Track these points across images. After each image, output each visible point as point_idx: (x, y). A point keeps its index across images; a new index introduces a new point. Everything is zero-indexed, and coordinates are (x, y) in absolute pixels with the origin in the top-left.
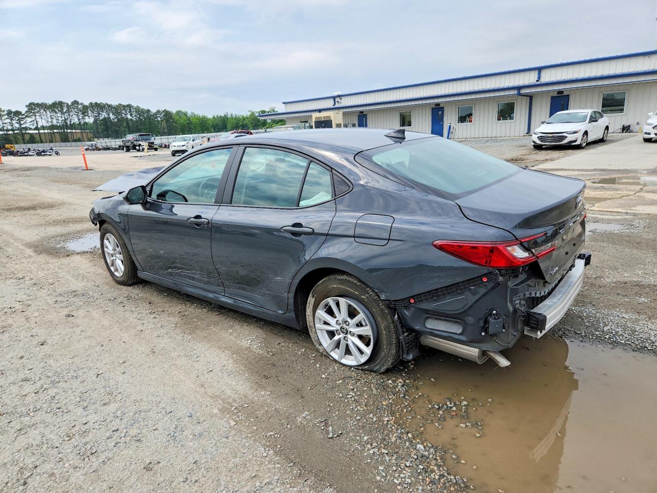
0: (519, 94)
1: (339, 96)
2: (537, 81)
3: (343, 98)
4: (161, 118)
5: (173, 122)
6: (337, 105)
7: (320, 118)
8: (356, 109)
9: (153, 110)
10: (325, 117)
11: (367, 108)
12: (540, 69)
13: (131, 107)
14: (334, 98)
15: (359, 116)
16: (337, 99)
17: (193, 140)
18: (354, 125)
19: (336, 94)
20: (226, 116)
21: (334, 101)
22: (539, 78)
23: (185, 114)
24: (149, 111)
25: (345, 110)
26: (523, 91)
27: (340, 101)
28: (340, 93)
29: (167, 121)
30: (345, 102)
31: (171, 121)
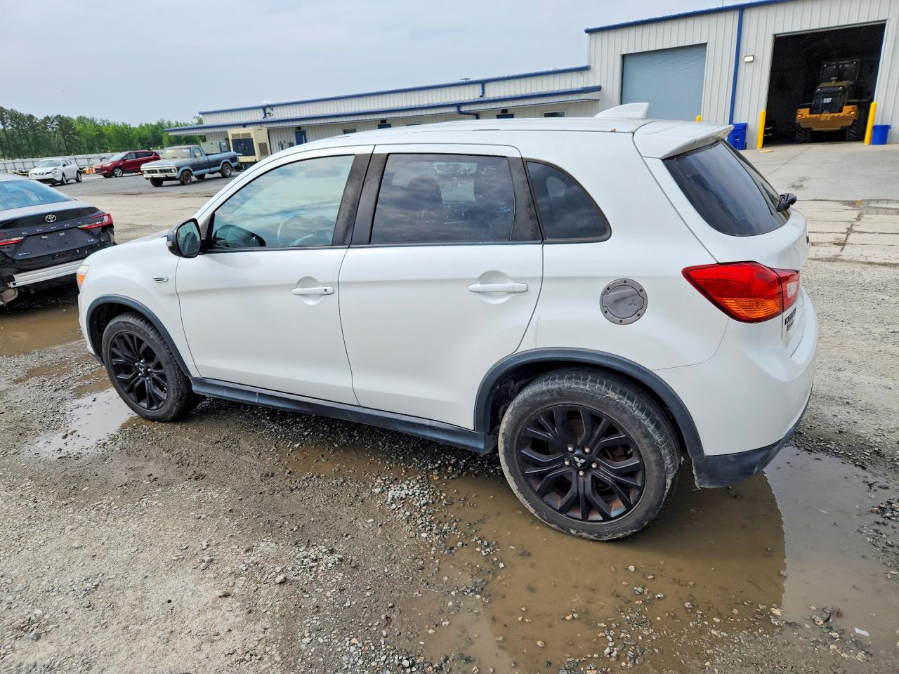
0: (460, 113)
1: (269, 106)
2: (481, 96)
3: (275, 109)
4: (53, 128)
5: (74, 134)
6: (269, 118)
7: (239, 135)
8: (291, 124)
9: (40, 116)
10: (243, 135)
11: (308, 122)
12: (483, 83)
13: (3, 111)
14: (264, 108)
15: (296, 132)
16: (268, 110)
17: (64, 165)
18: (291, 145)
19: (264, 103)
20: (160, 125)
21: (265, 111)
22: (483, 93)
23: (92, 121)
24: (31, 117)
25: (268, 126)
26: (463, 109)
27: (272, 112)
28: (270, 103)
29: (64, 133)
30: (278, 114)
31: (71, 132)
